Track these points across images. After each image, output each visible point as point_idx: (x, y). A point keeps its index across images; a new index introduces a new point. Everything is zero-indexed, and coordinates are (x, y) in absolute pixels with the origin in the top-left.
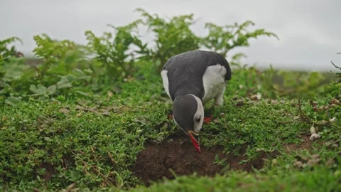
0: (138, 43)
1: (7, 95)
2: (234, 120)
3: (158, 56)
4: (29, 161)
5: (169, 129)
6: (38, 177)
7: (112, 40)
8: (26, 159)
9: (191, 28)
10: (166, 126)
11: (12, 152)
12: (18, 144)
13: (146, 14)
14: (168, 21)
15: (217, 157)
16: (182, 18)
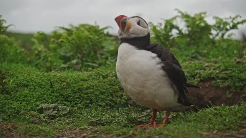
0: (177, 28)
1: (107, 59)
2: (237, 71)
3: (188, 35)
4: (124, 97)
5: (200, 77)
6: (129, 105)
7: (163, 27)
8: (122, 95)
9: (205, 19)
10: (198, 75)
11: (115, 92)
12: (117, 87)
13: (180, 12)
14: (192, 15)
15: (227, 93)
16: (200, 14)
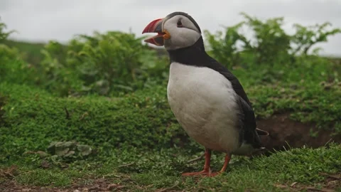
0: (243, 39)
1: (145, 80)
2: (324, 101)
3: (259, 50)
4: (168, 133)
5: (273, 108)
6: (175, 145)
7: (223, 37)
8: (165, 131)
9: (282, 27)
10: (271, 105)
11: (155, 126)
12: (159, 120)
13: (247, 17)
14: (264, 22)
15: (311, 130)
16: (275, 20)
